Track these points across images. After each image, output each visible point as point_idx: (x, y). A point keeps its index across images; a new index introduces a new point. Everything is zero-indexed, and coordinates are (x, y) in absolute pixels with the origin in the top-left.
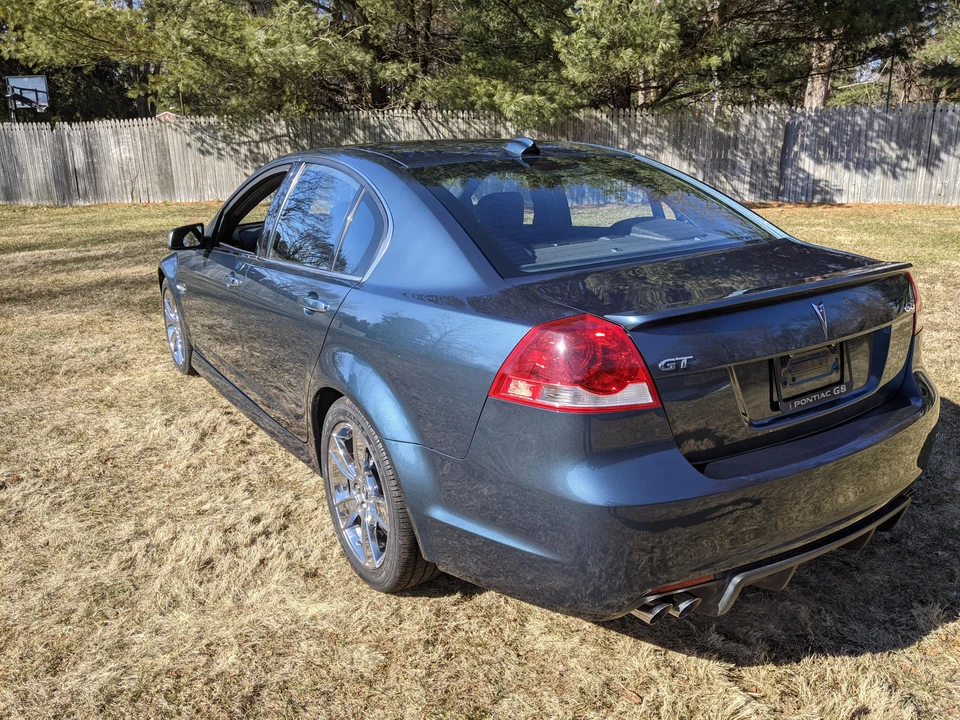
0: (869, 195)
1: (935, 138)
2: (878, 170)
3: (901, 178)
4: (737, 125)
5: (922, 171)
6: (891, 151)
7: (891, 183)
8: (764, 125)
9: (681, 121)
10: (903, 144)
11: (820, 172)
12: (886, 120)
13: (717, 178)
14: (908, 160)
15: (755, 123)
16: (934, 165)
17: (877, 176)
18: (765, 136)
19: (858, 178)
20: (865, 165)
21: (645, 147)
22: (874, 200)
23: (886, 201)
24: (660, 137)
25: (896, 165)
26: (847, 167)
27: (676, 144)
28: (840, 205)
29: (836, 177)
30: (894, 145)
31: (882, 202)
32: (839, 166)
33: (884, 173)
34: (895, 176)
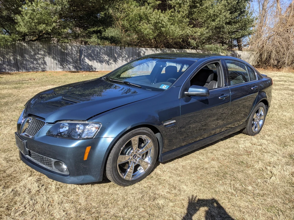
0: (102, 69)
1: (115, 55)
2: (104, 63)
3: (110, 65)
4: (67, 49)
5: (114, 63)
6: (106, 58)
7: (107, 66)
8: (74, 49)
9: (49, 47)
10: (108, 56)
11: (90, 63)
12: (103, 49)
13: (64, 65)
14: (110, 60)
15: (72, 49)
16: (116, 62)
17: (104, 64)
18: (75, 52)
19: (99, 64)
20: (101, 62)
21: (39, 54)
22: (104, 70)
23: (106, 70)
24: (44, 51)
25: (108, 62)
26: (97, 62)
27: (49, 54)
28: (97, 72)
29: (94, 64)
30: (106, 56)
31: (105, 70)
32: (95, 61)
33: (106, 63)
34: (109, 65)
